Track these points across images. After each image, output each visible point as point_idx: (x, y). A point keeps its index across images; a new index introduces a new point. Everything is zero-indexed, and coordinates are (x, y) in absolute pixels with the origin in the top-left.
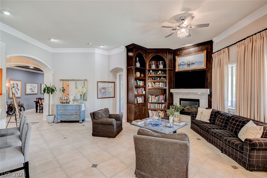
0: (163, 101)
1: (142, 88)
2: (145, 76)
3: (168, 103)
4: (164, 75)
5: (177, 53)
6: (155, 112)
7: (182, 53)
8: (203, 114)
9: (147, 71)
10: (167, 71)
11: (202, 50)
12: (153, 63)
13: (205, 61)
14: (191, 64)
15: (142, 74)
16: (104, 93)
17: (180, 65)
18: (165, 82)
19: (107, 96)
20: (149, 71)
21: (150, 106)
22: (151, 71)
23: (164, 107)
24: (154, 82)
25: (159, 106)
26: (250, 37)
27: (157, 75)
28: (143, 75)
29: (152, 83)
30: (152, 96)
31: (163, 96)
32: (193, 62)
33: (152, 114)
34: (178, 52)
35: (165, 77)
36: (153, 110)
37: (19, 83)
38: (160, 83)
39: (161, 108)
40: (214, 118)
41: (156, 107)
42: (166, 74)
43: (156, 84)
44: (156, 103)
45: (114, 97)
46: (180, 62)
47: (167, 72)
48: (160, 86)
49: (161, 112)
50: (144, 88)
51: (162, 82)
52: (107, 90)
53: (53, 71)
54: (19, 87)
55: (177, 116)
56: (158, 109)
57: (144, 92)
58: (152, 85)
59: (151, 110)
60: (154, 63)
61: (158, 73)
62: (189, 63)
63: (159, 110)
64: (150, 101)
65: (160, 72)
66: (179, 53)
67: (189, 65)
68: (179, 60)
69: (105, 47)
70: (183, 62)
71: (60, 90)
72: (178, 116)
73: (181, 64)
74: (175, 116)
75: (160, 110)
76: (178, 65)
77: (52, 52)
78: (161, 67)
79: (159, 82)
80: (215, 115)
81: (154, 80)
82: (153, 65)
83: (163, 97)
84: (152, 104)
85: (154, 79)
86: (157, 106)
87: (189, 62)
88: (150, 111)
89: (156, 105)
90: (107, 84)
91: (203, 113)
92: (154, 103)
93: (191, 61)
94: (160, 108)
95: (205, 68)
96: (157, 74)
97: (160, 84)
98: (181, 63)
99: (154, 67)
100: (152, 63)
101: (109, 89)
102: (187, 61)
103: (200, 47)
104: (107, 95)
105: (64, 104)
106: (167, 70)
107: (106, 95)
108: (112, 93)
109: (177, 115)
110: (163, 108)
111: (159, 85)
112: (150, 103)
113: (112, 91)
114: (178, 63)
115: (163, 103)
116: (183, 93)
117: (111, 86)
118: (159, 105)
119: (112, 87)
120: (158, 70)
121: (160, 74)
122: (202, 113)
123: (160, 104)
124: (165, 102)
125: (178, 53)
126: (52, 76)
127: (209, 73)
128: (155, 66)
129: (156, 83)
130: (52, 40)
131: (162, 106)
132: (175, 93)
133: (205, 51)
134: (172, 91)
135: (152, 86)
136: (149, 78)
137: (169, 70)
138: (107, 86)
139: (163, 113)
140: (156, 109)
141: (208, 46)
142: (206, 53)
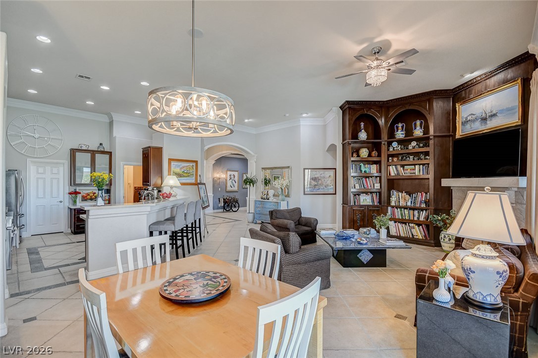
0: (423, 206)
1: (374, 177)
2: (379, 155)
3: (432, 210)
4: (425, 150)
5: (461, 95)
6: (402, 226)
7: (470, 93)
9: (384, 144)
10: (431, 139)
11: (514, 79)
12: (400, 128)
13: (520, 105)
14: (489, 116)
15: (374, 152)
16: (315, 187)
17: (465, 122)
18: (428, 164)
19: (321, 191)
20: (390, 144)
21: (393, 213)
22: (395, 144)
23: (425, 218)
24: (403, 166)
25: (413, 215)
27: (407, 151)
28: (376, 153)
29: (399, 167)
30: (400, 193)
31: (426, 194)
32: (494, 112)
33: (396, 230)
34: (463, 92)
35: (426, 154)
36: (399, 222)
37: (236, 174)
38: (417, 166)
39: (418, 218)
41: (405, 216)
42: (428, 146)
43: (407, 170)
44: (407, 209)
45: (336, 194)
46: (465, 116)
47: (431, 142)
48: (416, 173)
49: (416, 227)
51: (420, 165)
52: (320, 182)
53: (255, 157)
54: (236, 179)
55: (447, 240)
56: (411, 220)
57: (377, 186)
58: (397, 170)
59: (395, 222)
60: (402, 127)
61: (410, 147)
62: (484, 115)
63: (412, 222)
64: (393, 204)
65: (414, 144)
66: (465, 93)
67: (484, 120)
68: (464, 111)
69: (310, 114)
70: (472, 114)
71: (262, 182)
72: (450, 240)
73: (468, 120)
74: (444, 240)
75: (414, 224)
76: (462, 123)
77: (255, 133)
78: (418, 132)
79: (415, 165)
81: (402, 160)
82: (399, 131)
83: (426, 197)
84: (397, 209)
85: (400, 158)
86: (407, 214)
87: (485, 113)
88: (392, 224)
89: (406, 212)
90: (322, 172)
92: (401, 208)
93: (488, 110)
94: (416, 219)
95: (520, 122)
96: (407, 148)
97: (415, 169)
98: (469, 118)
99: (400, 134)
100: (397, 127)
101: (324, 180)
102: (481, 111)
103: (509, 70)
105: (264, 200)
106: (432, 137)
107: (319, 190)
108: (331, 186)
109: (447, 236)
110: (422, 219)
111: (412, 172)
112: (393, 207)
113: (330, 183)
114: (462, 118)
115: (422, 210)
118: (412, 212)
119: (330, 176)
120: (410, 141)
121: (414, 148)
123: (416, 212)
124: (428, 208)
125: (464, 95)
126: (255, 163)
128: (403, 133)
129: (406, 167)
130: (246, 121)
131: (419, 215)
132: (457, 188)
133: (520, 81)
134: (445, 182)
135: (398, 174)
136: (390, 158)
137: (435, 136)
138: (322, 175)
139: (422, 230)
140: (405, 219)
141: (528, 64)
142: (521, 85)
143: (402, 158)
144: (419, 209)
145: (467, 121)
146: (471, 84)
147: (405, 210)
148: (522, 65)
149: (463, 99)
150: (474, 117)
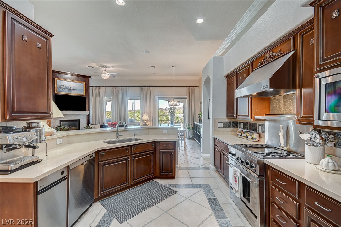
7: (62, 76)
11: (82, 81)
13: (85, 90)
14: (72, 89)
17: (60, 88)
26: (120, 86)
32: (74, 88)
46: (60, 85)
62: (70, 88)
66: (59, 75)
67: (70, 90)
68: (59, 83)
76: (58, 87)
93: (72, 87)
95: (85, 95)
98: (62, 86)
102: (68, 86)
103: (80, 77)
114: (58, 85)
127: (87, 100)
141: (87, 79)
142: (85, 84)
146: (61, 73)
148: (84, 78)
149: (58, 77)
150: (64, 87)
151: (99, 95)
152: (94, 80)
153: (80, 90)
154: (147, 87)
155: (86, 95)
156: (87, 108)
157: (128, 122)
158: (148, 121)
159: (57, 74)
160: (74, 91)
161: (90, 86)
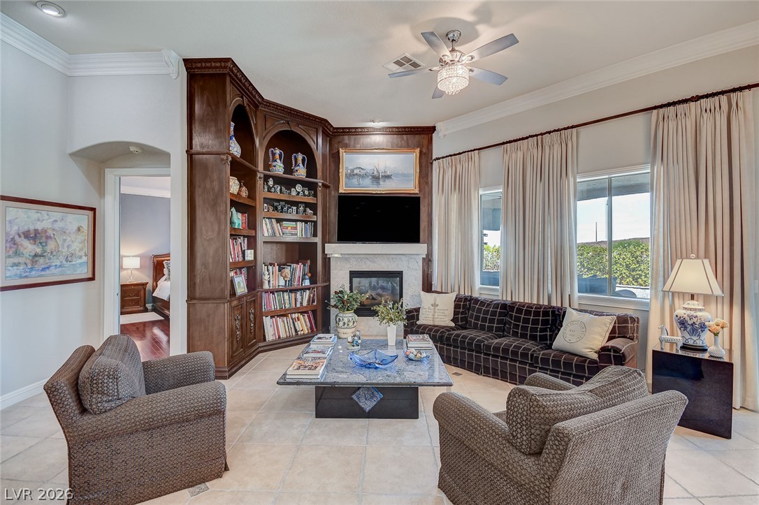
1: (242, 238)
2: (252, 196)
3: (320, 288)
4: (311, 200)
5: (344, 140)
6: (283, 321)
7: (356, 142)
8: (438, 308)
9: (259, 178)
10: (320, 187)
11: (408, 147)
12: (277, 156)
13: (418, 175)
14: (382, 176)
15: (245, 189)
16: (33, 263)
17: (351, 175)
18: (312, 221)
20: (266, 178)
21: (268, 302)
23: (309, 301)
24: (280, 221)
25: (296, 299)
26: (536, 135)
27: (290, 198)
28: (247, 192)
29: (274, 221)
30: (270, 268)
31: (304, 265)
32: (388, 173)
33: (275, 330)
35: (313, 207)
36: (278, 316)
38: (298, 223)
39: (301, 303)
40: (462, 313)
41: (285, 304)
42: (315, 195)
43: (287, 228)
44: (286, 291)
45: (92, 279)
46: (351, 168)
47: (320, 191)
48: (298, 235)
49: (301, 317)
50: (248, 237)
51: (302, 222)
52: (51, 245)
56: (293, 309)
57: (250, 255)
58: (273, 228)
59: (272, 317)
60: (280, 155)
61: (294, 193)
62: (376, 173)
63: (297, 310)
64: (266, 286)
65: (299, 188)
66: (349, 139)
67: (376, 178)
68: (350, 161)
70: (360, 168)
72: (353, 322)
73: (355, 173)
74: (348, 325)
75: (298, 313)
76: (346, 174)
78: (301, 172)
79: (296, 221)
80: (465, 306)
81: (281, 212)
82: (278, 161)
83: (304, 270)
84: (273, 294)
85: (279, 208)
86: (288, 300)
87: (378, 172)
88: (267, 321)
89: (286, 296)
90: (57, 213)
91: (437, 305)
92: (278, 291)
93: (381, 169)
94: (298, 305)
95: (417, 191)
96: (290, 194)
97: (296, 228)
98: (355, 171)
99: (280, 168)
100: (274, 154)
101: (65, 240)
102: (372, 168)
103: (404, 136)
104: (53, 270)
106: (320, 184)
107: (48, 272)
108: (80, 257)
110: (305, 304)
111: (294, 231)
112: (266, 292)
113: (81, 250)
114: (347, 168)
116: (360, 256)
117: (75, 228)
118: (293, 295)
119: (79, 229)
120: (294, 183)
121: (298, 194)
122: (435, 305)
123: (298, 294)
125: (347, 141)
127: (424, 206)
128: (282, 165)
129: (285, 224)
131: (302, 298)
133: (418, 150)
134: (329, 249)
135: (273, 234)
136: (266, 205)
137: (323, 185)
138: (57, 226)
139: (307, 320)
140: (286, 310)
141: (423, 138)
142: (418, 155)
143: (282, 208)
144: (301, 289)
145: (354, 175)
146: (356, 132)
147: (285, 293)
148: (417, 136)
149: (346, 146)
150: (363, 172)
151: (460, 185)
152: (445, 136)
153: (404, 175)
154: (697, 98)
155: (420, 191)
156: (422, 235)
157: (577, 294)
158: (707, 298)
159: (346, 137)
160: (387, 180)
161: (434, 157)
